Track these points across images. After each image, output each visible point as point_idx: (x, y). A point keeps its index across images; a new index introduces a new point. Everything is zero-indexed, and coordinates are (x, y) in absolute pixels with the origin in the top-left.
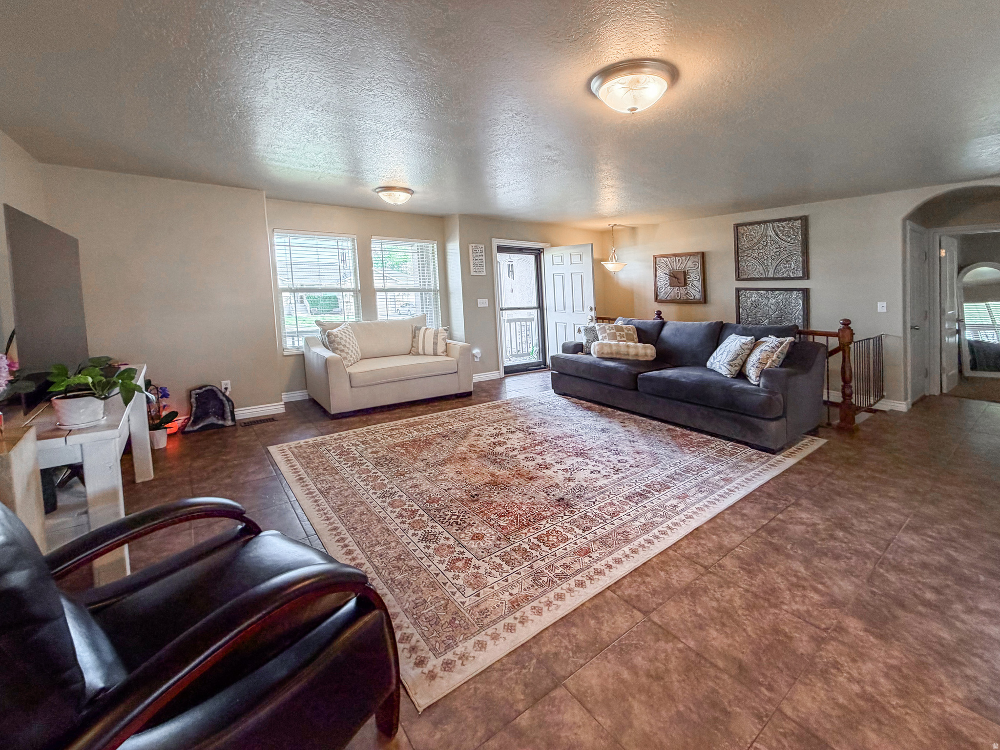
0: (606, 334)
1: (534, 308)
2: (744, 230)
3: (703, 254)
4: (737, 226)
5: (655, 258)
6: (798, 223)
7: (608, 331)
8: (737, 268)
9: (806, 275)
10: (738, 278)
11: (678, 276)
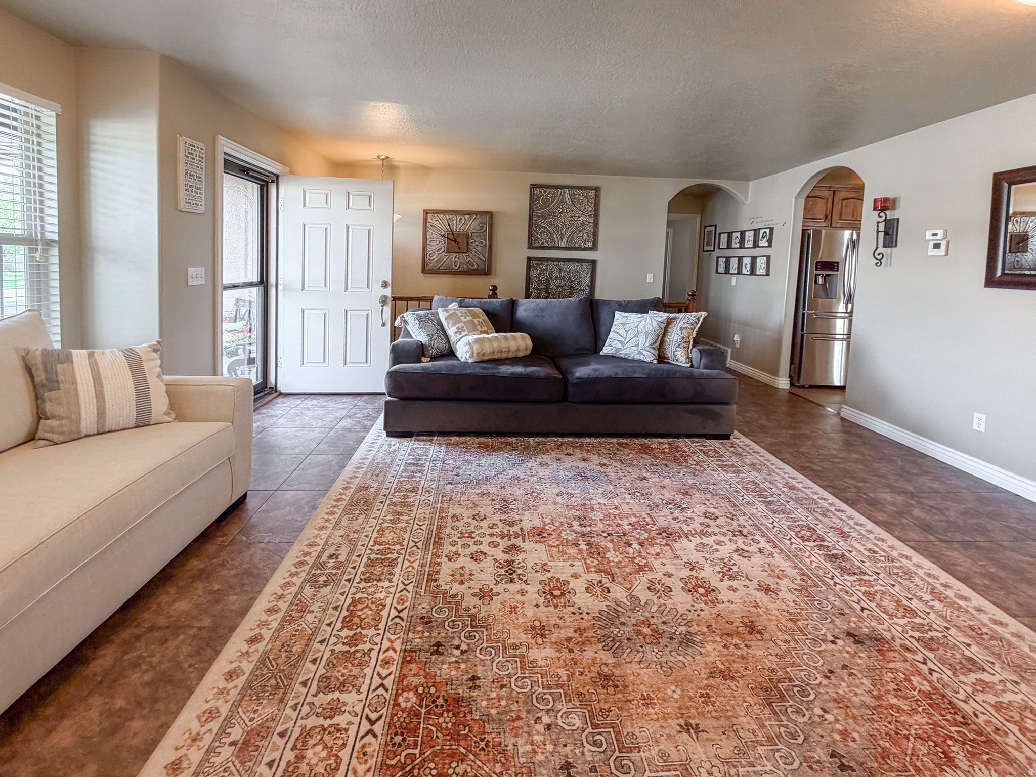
0: (462, 324)
1: (251, 285)
2: (541, 192)
3: (490, 215)
4: (534, 186)
5: (426, 212)
6: (592, 193)
7: (463, 319)
8: (530, 235)
9: (594, 248)
10: (531, 246)
11: (459, 240)
